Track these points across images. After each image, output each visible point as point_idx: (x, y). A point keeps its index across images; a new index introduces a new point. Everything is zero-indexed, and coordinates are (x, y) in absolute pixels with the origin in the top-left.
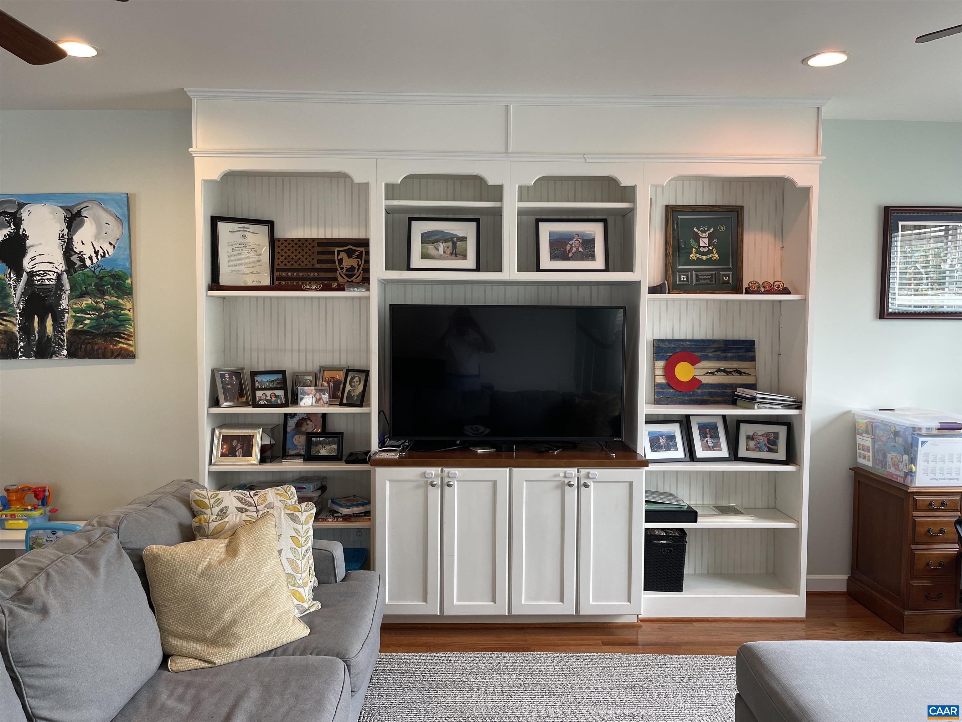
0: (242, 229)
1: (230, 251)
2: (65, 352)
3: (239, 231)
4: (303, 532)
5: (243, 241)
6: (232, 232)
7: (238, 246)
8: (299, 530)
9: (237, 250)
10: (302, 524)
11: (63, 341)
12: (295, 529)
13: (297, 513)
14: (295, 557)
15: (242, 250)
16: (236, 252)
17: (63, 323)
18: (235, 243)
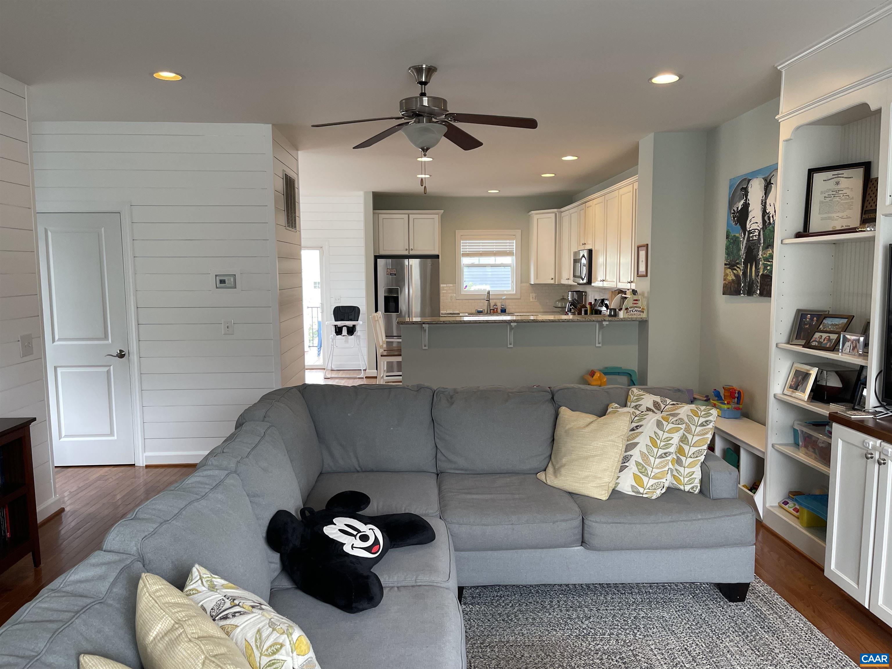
0: (836, 176)
1: (823, 199)
2: (758, 292)
3: (833, 178)
4: (663, 438)
5: (836, 188)
6: (826, 180)
7: (831, 193)
8: (660, 435)
9: (829, 197)
10: (664, 432)
11: (758, 282)
12: (655, 432)
13: (664, 422)
14: (648, 452)
15: (834, 196)
16: (828, 199)
17: (759, 269)
18: (829, 190)
